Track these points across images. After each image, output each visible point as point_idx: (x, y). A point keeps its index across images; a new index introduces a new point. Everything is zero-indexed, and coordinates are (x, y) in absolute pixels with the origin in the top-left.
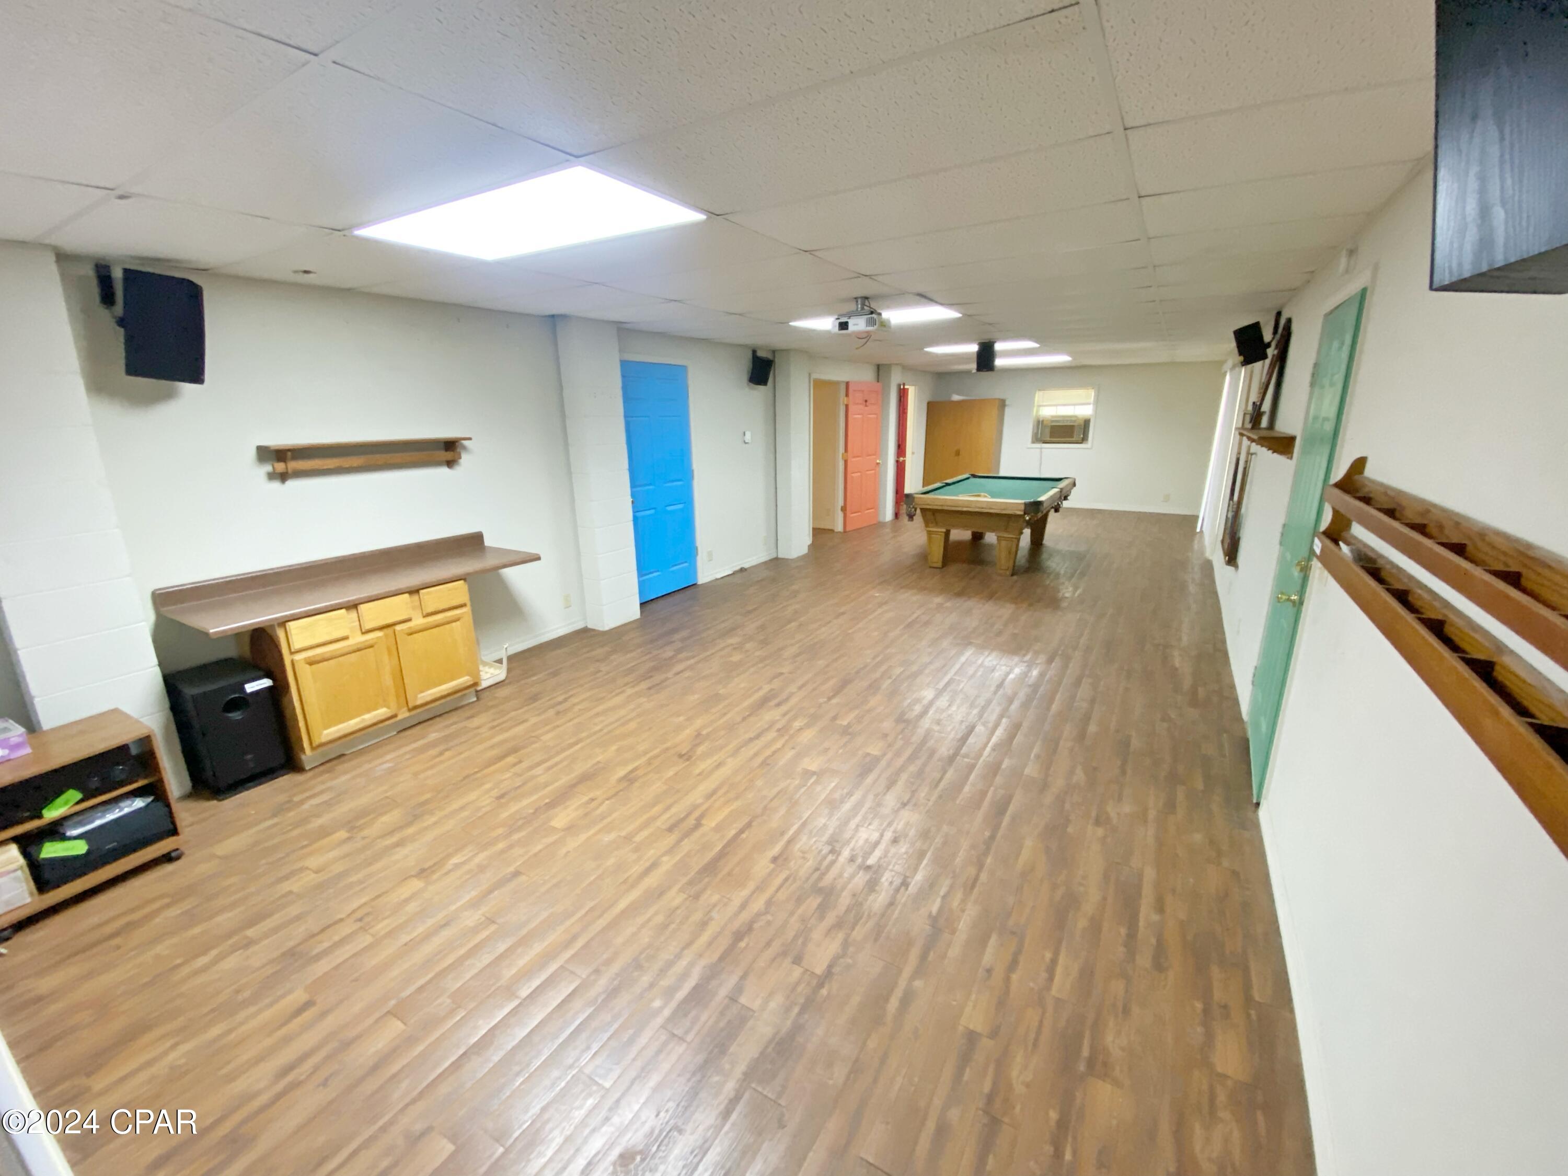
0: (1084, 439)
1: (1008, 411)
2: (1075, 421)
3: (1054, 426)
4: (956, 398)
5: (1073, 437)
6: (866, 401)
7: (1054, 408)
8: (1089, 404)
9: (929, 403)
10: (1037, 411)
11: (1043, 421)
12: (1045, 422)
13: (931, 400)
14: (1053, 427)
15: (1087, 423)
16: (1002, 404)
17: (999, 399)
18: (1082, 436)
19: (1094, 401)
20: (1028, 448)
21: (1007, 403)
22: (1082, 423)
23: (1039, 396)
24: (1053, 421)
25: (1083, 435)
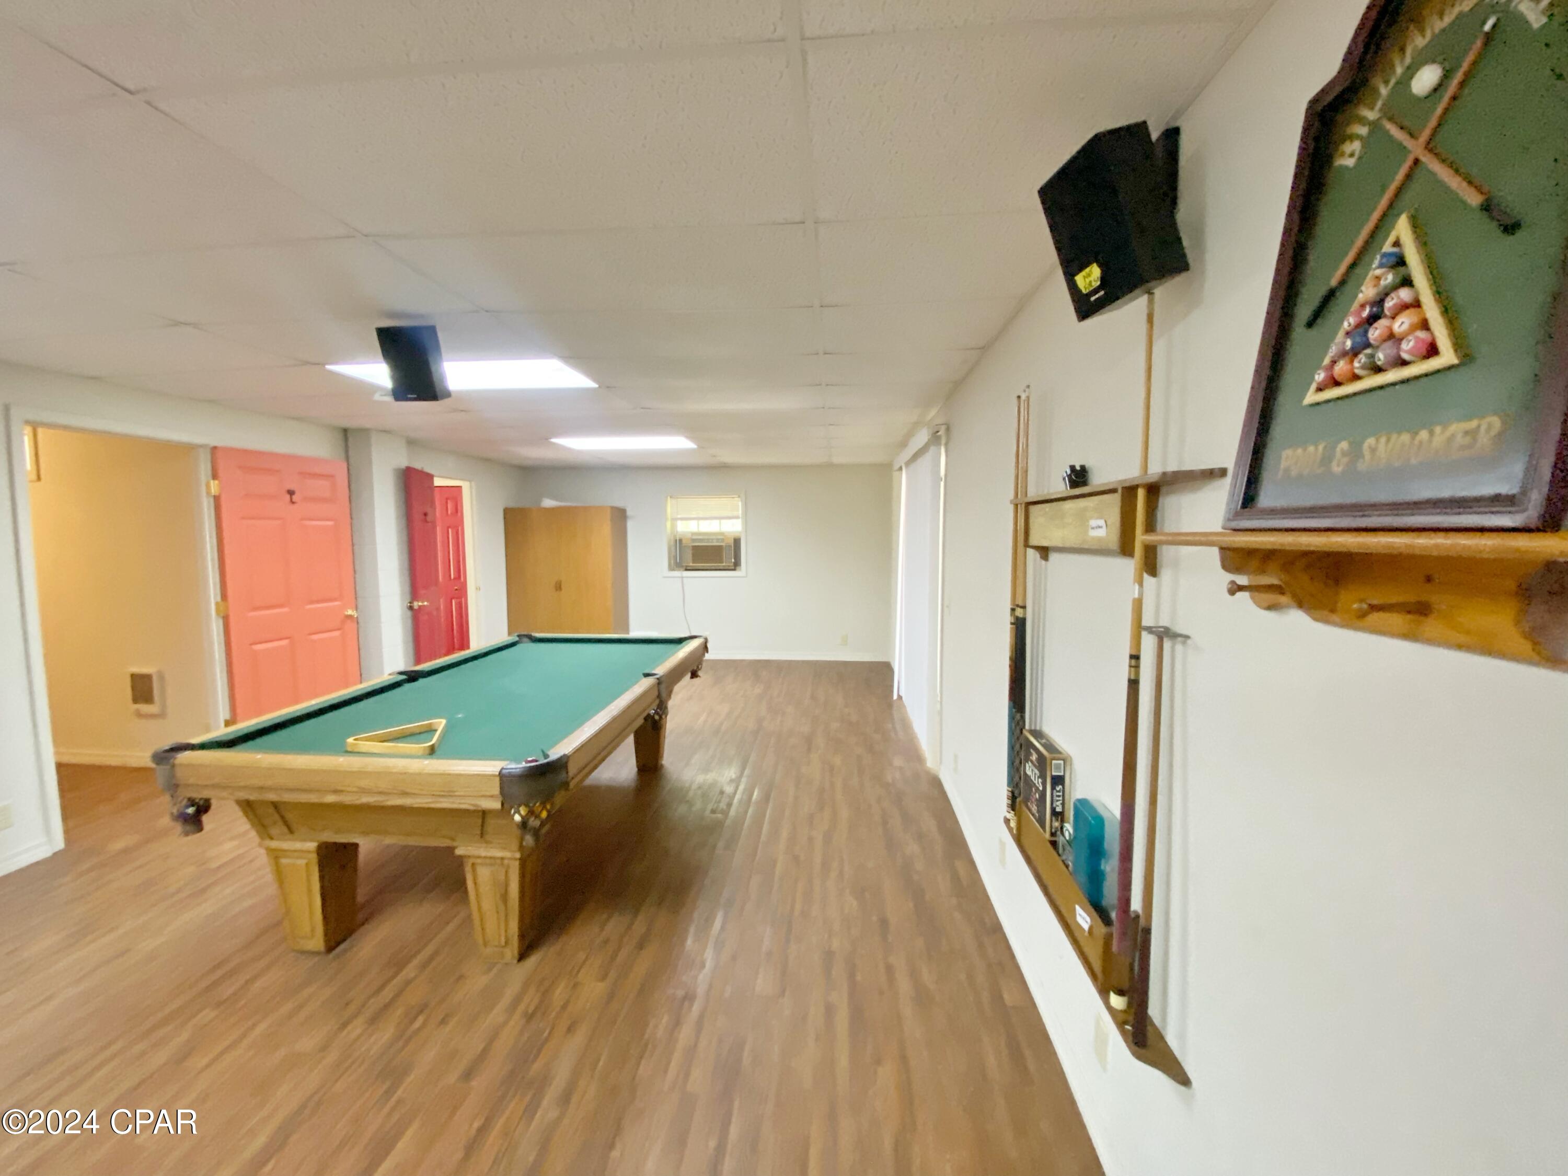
0: (736, 565)
1: (630, 524)
2: (723, 540)
3: (695, 546)
4: (548, 503)
5: (723, 563)
6: (291, 493)
7: (694, 522)
8: (737, 517)
9: (507, 511)
10: (674, 526)
11: (681, 540)
12: (684, 542)
13: (512, 504)
14: (695, 548)
15: (737, 542)
16: (620, 516)
17: (613, 508)
18: (733, 560)
19: (742, 514)
20: (665, 577)
21: (629, 513)
22: (732, 542)
23: (671, 507)
24: (694, 540)
25: (735, 559)
